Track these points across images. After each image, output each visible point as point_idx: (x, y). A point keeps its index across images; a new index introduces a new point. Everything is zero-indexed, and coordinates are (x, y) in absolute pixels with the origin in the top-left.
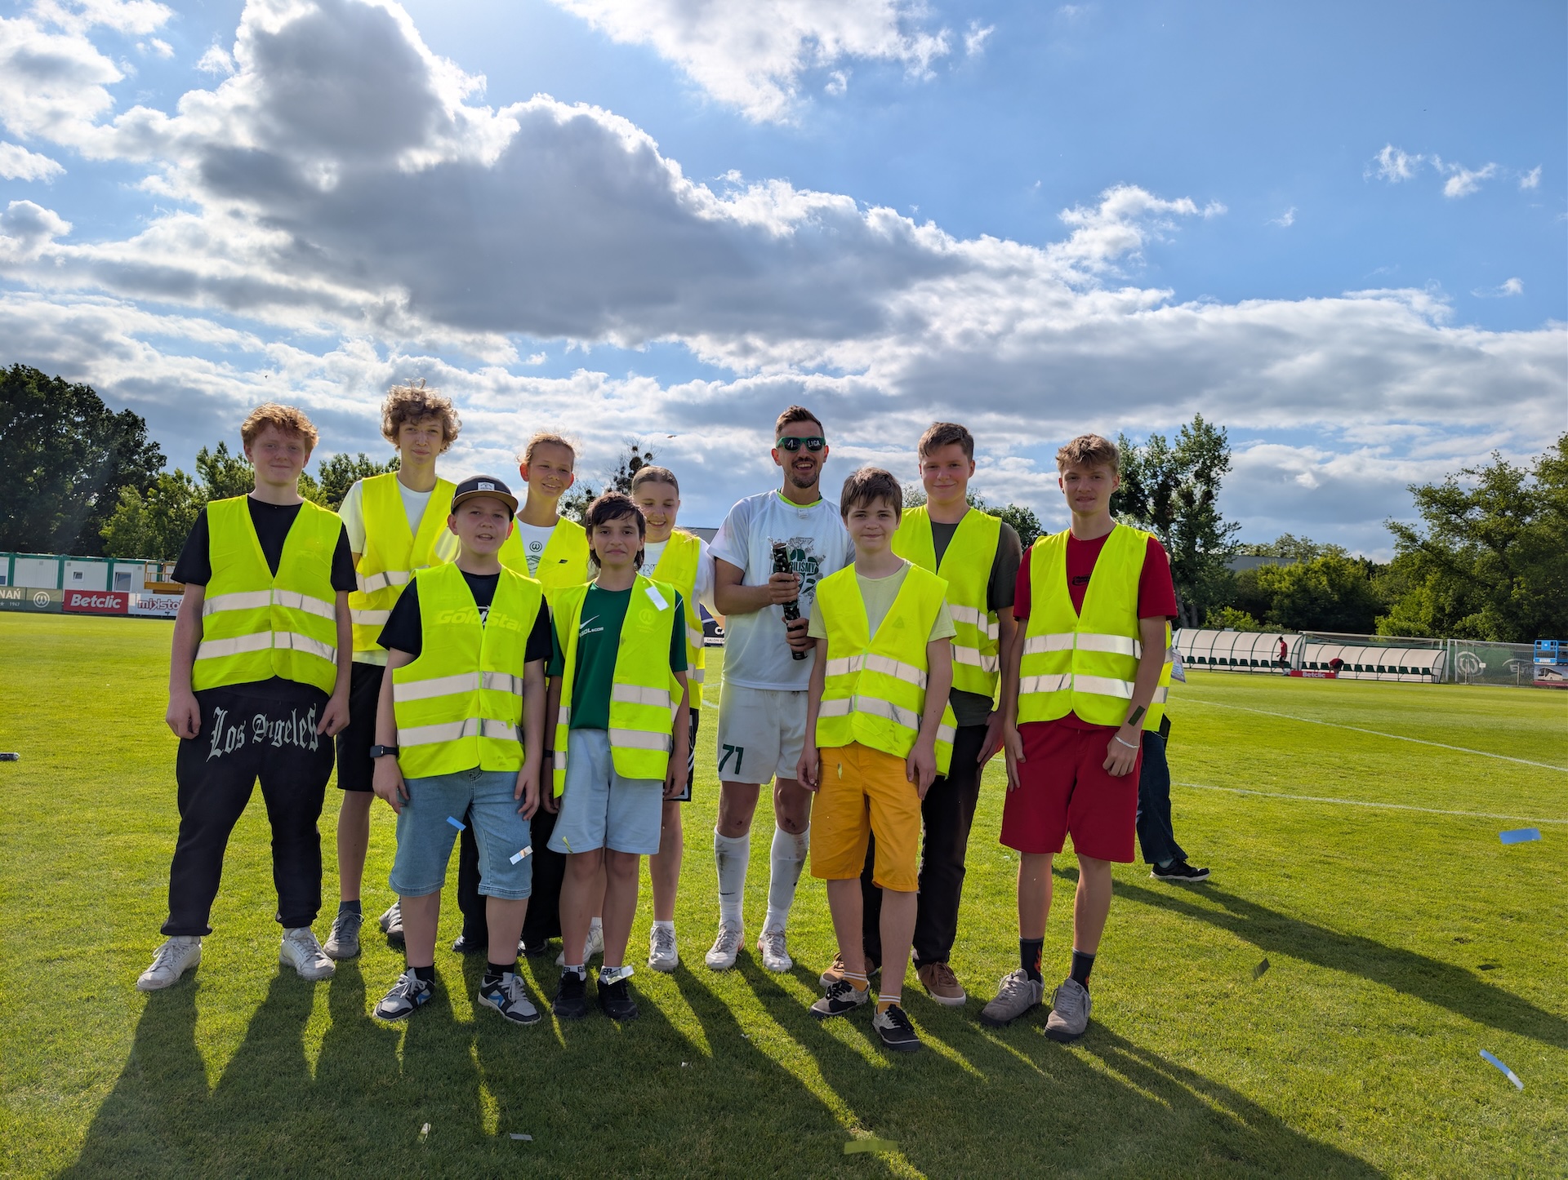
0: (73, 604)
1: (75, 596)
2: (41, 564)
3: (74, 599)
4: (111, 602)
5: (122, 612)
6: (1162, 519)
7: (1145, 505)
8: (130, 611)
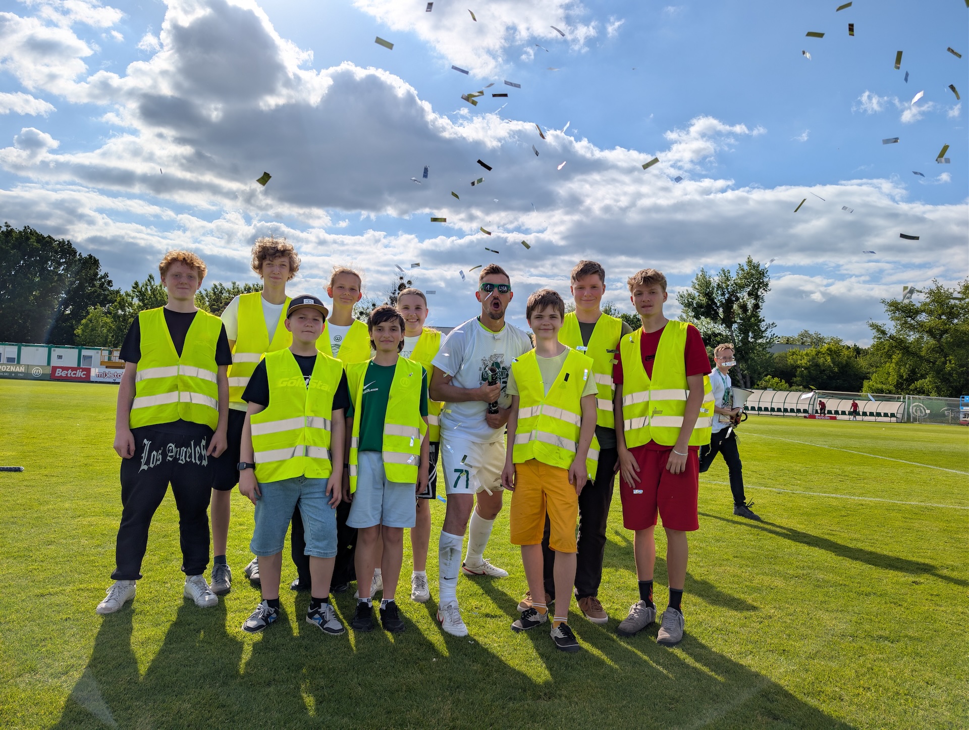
0: (56, 375)
1: (58, 370)
2: (37, 350)
3: (57, 372)
4: (80, 374)
5: (87, 380)
6: (728, 321)
7: (717, 313)
8: (92, 380)
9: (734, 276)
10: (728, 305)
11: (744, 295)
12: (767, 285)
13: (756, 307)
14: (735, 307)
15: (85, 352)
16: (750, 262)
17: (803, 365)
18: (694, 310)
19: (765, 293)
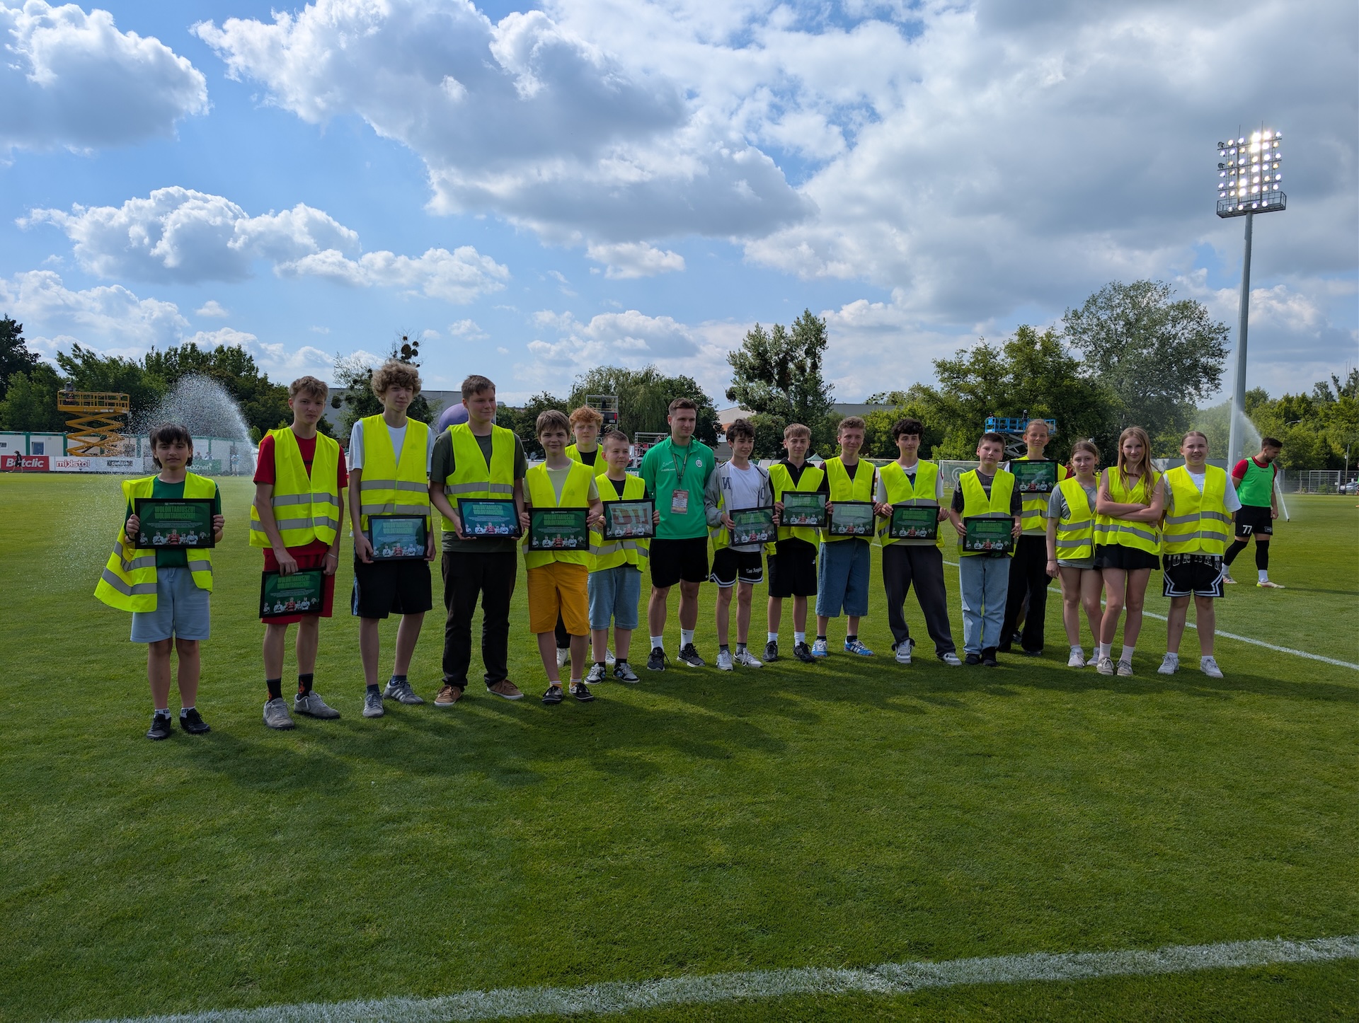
0: (8, 465)
1: (9, 460)
3: (8, 462)
4: (35, 463)
5: (45, 469)
6: (783, 384)
7: (772, 375)
8: (51, 469)
9: (789, 332)
10: (783, 364)
11: (800, 353)
12: (825, 342)
13: (815, 366)
14: (791, 366)
15: (35, 439)
16: (808, 315)
17: (883, 429)
18: (746, 372)
19: (822, 352)
